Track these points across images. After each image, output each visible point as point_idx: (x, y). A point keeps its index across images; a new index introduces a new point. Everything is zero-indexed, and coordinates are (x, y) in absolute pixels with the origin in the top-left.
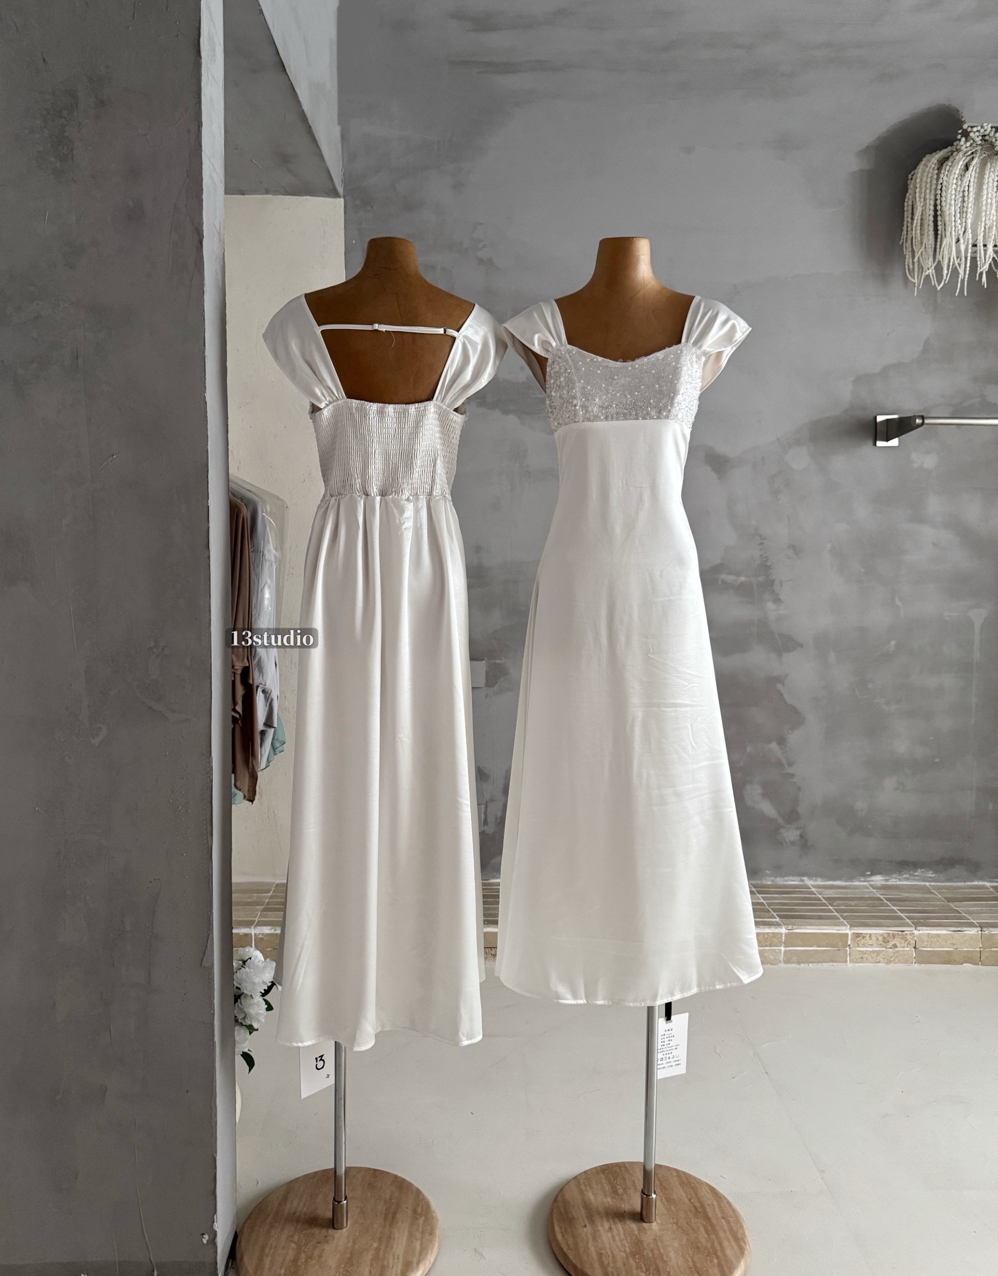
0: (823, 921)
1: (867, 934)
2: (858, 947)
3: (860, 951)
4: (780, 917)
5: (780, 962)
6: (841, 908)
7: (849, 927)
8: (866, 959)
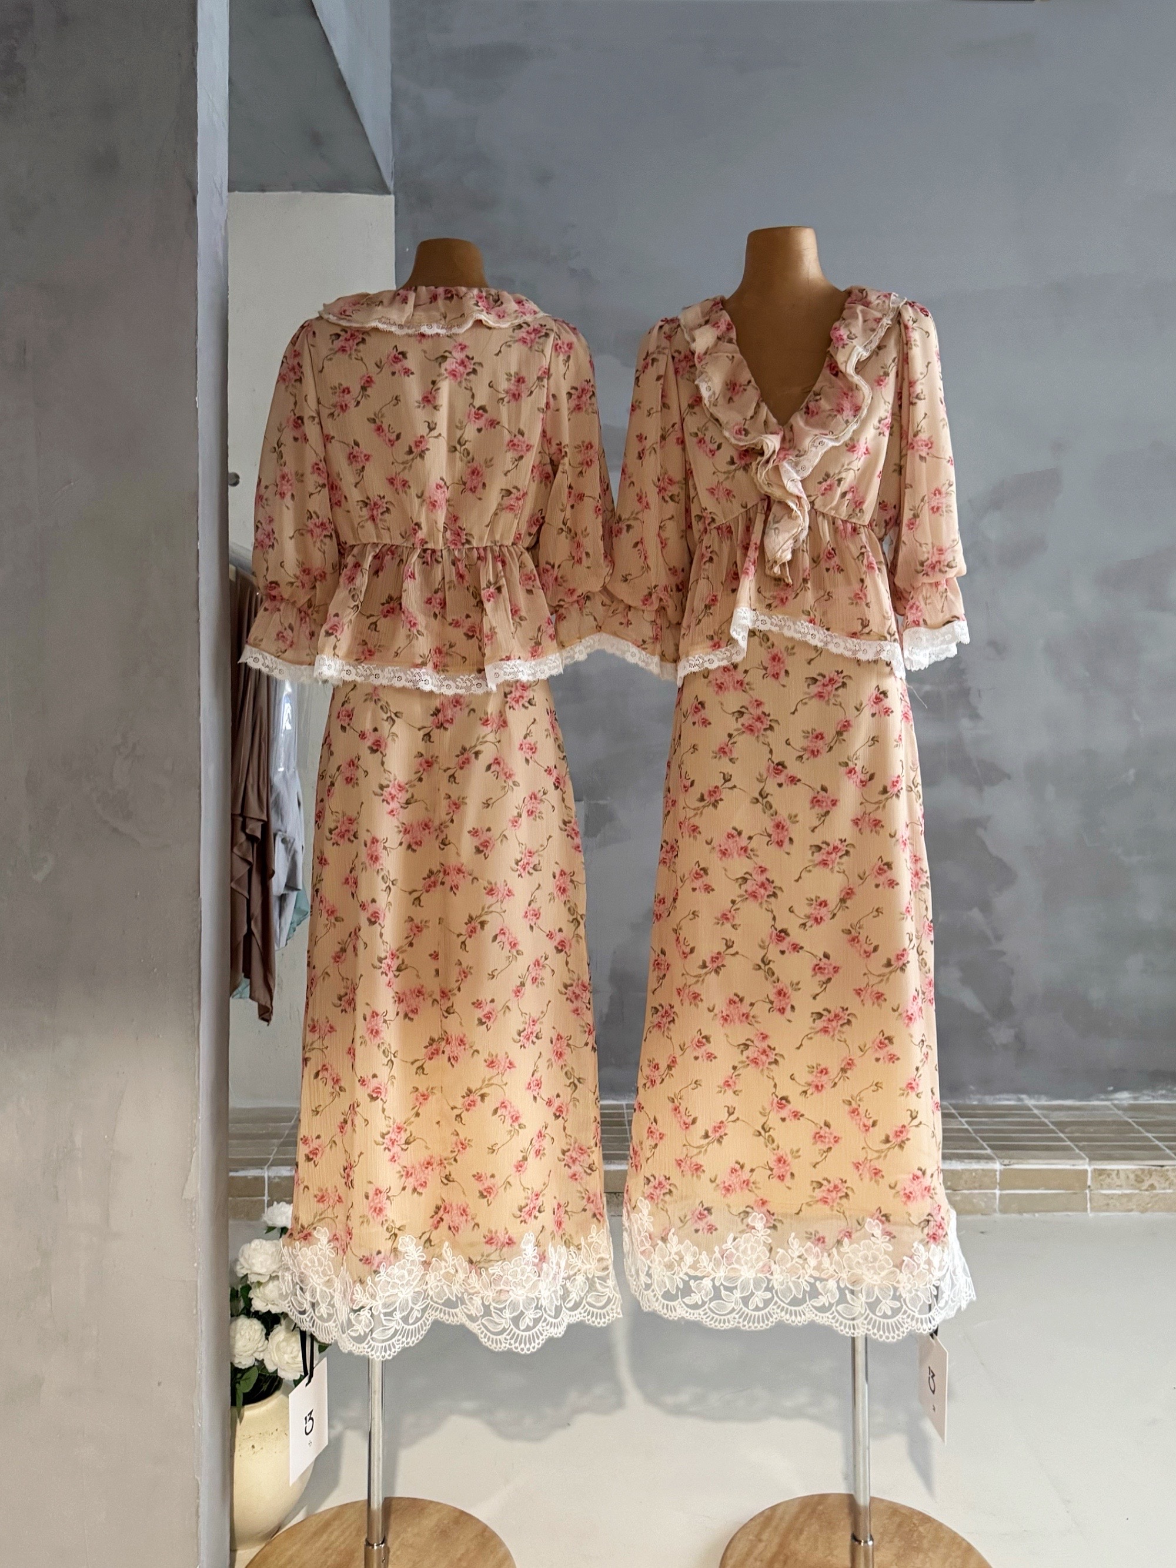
0: (1052, 1153)
1: (1113, 1170)
2: (1102, 1187)
3: (1105, 1195)
4: (992, 1147)
5: (995, 1211)
6: (1073, 1134)
7: (1087, 1160)
8: (1115, 1206)
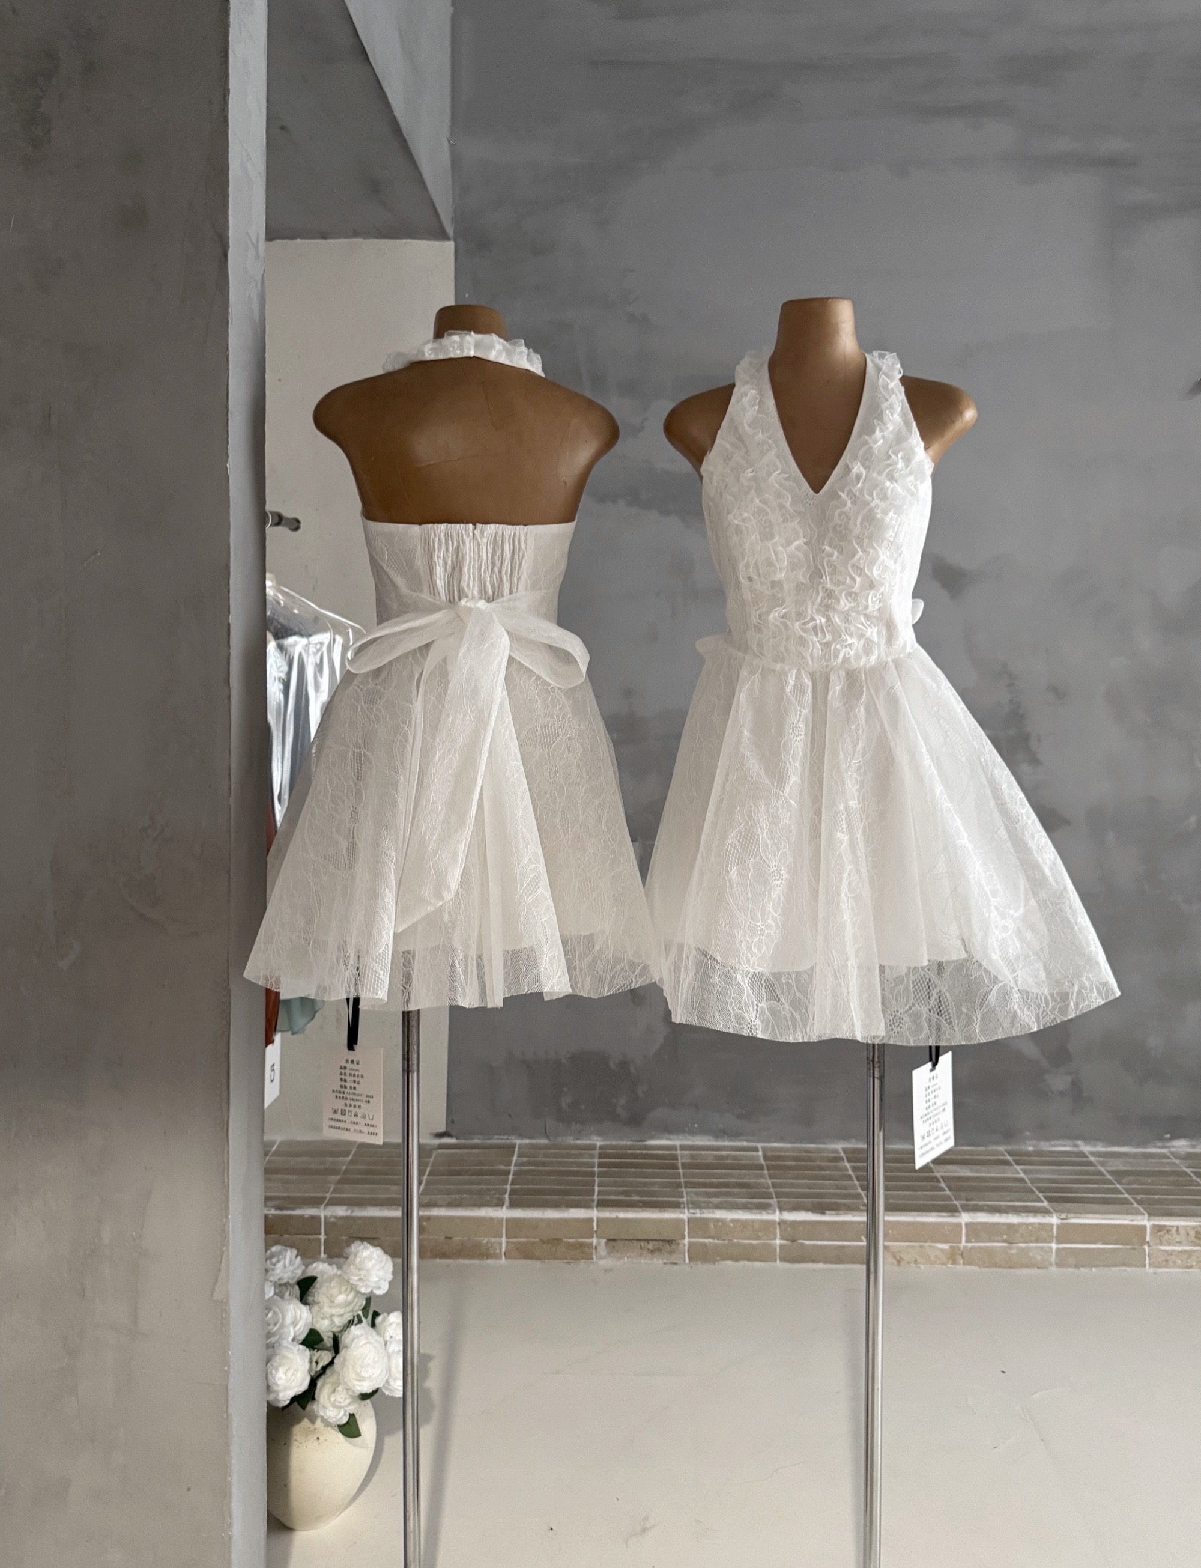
0: (1110, 1207)
1: (1173, 1226)
2: (1161, 1245)
3: (1164, 1251)
4: (1050, 1200)
5: (1051, 1265)
6: (1130, 1186)
7: (1146, 1216)
8: (1174, 1262)
